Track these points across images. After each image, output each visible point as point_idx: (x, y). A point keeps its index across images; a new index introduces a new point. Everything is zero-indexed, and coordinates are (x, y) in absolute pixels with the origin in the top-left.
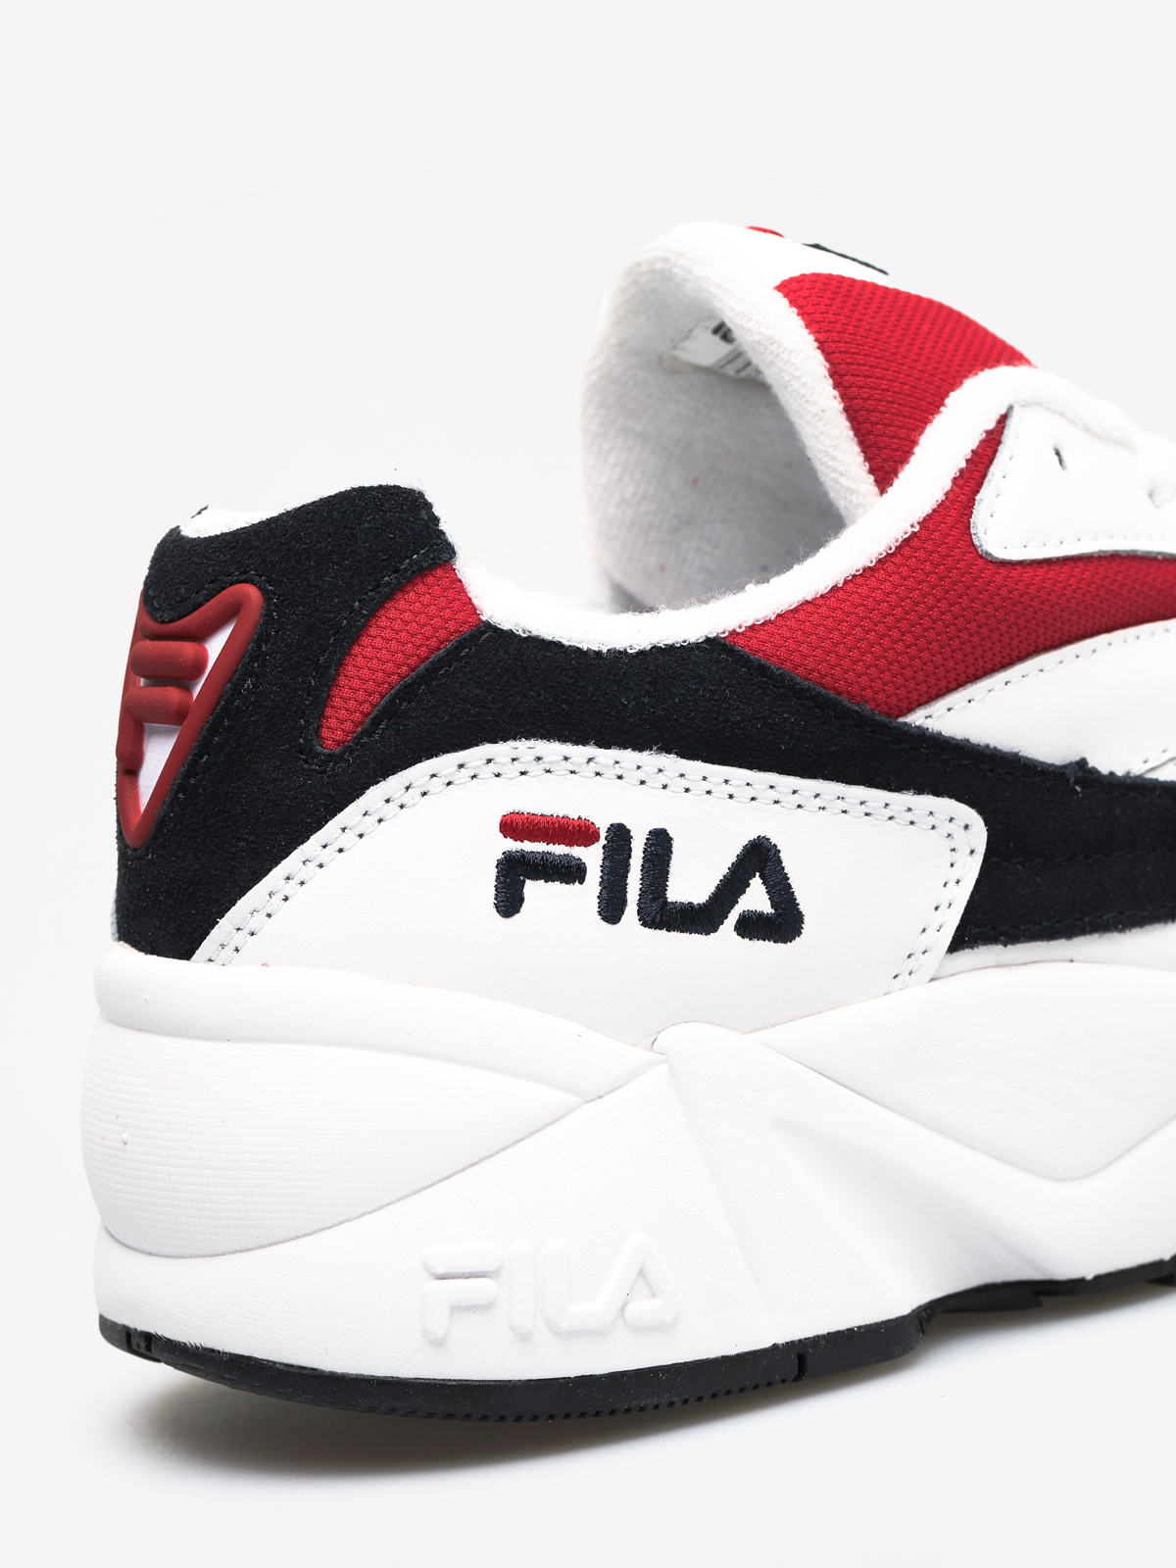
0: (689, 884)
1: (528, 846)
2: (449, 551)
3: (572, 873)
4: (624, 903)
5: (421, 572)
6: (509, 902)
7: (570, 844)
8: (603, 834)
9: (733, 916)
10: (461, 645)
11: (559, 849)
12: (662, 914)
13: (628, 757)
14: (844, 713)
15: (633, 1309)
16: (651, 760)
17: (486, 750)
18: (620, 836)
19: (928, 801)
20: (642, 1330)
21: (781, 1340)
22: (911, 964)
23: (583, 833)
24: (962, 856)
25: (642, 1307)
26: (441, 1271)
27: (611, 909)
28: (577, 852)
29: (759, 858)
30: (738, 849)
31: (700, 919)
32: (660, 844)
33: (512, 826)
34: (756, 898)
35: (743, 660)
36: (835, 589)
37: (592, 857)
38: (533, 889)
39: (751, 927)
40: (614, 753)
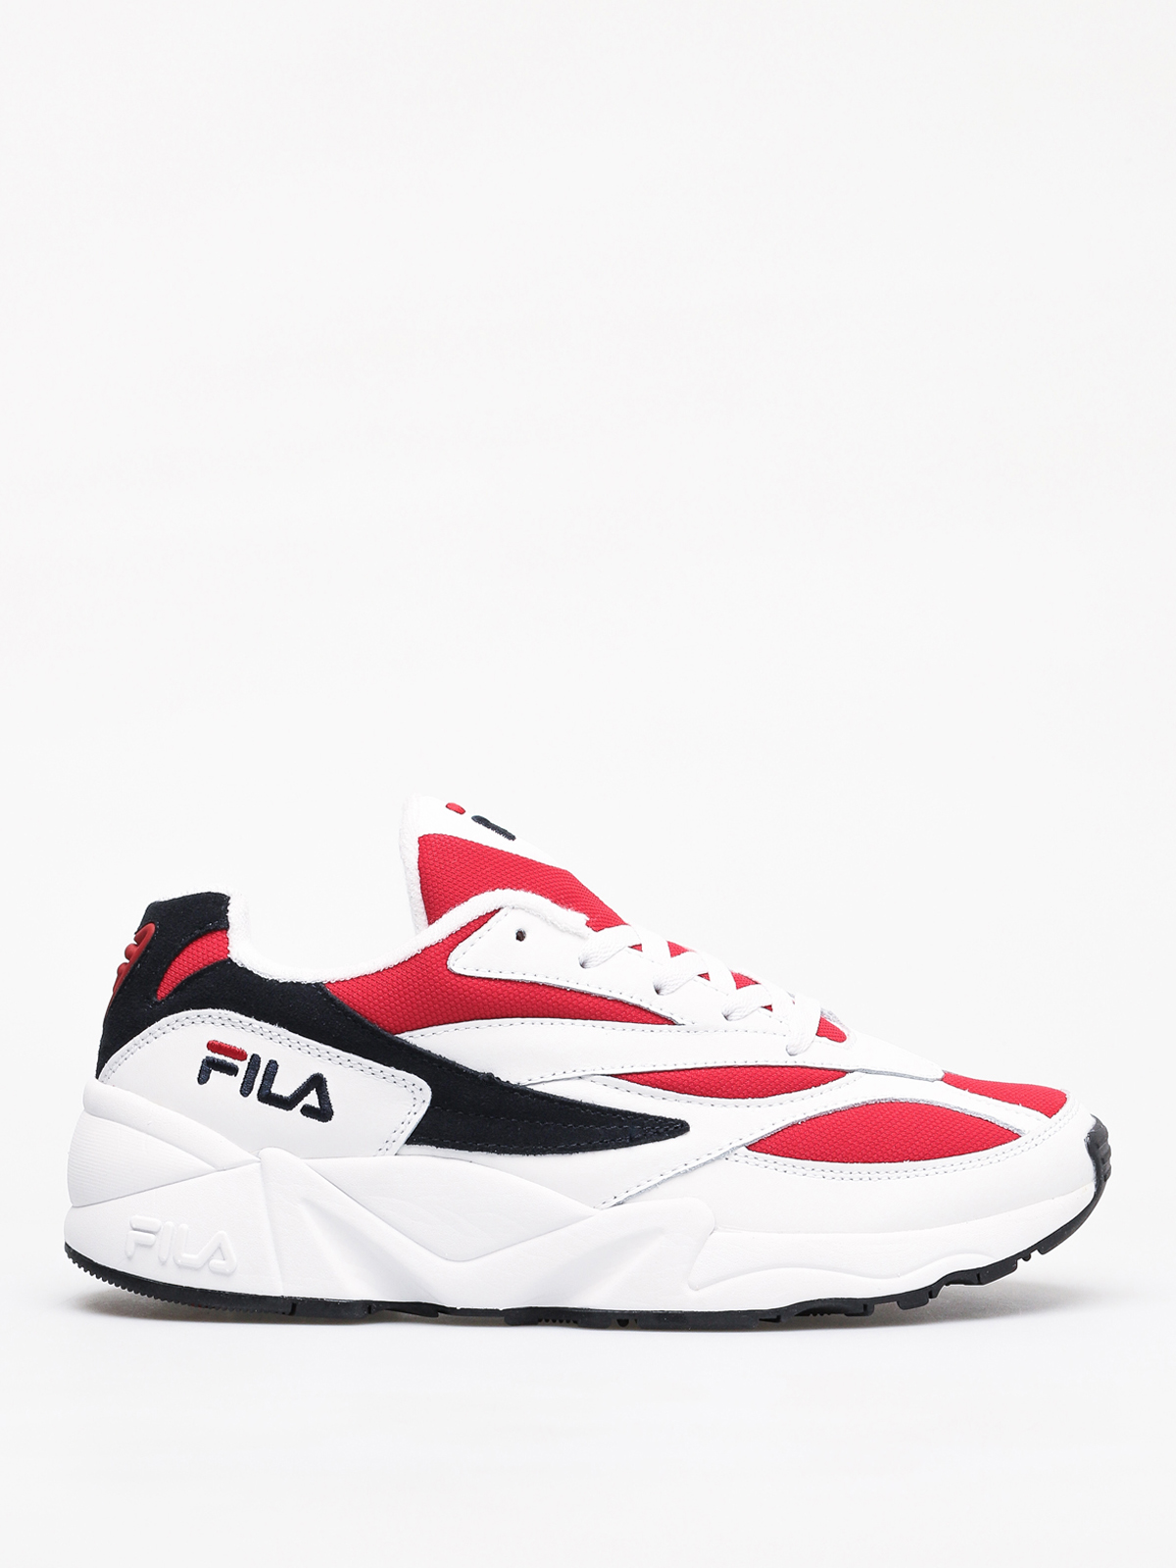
0: (283, 1087)
1: (217, 1056)
2: (227, 927)
3: (232, 1070)
4: (251, 1089)
5: (215, 930)
6: (203, 1078)
7: (234, 1059)
8: (249, 1057)
9: (300, 1105)
10: (217, 964)
11: (229, 1060)
12: (267, 1097)
13: (267, 1026)
14: (365, 1027)
15: (212, 1262)
16: (276, 1029)
17: (210, 1011)
18: (255, 1061)
19: (403, 1074)
20: (215, 1273)
21: (286, 1295)
22: (388, 1146)
23: (240, 1055)
24: (418, 1102)
25: (217, 1262)
26: (134, 1226)
27: (245, 1090)
28: (236, 1062)
29: (317, 1083)
30: (308, 1077)
31: (286, 1103)
32: (273, 1067)
33: (213, 1046)
34: (312, 1099)
35: (326, 994)
36: (378, 972)
37: (242, 1066)
38: (214, 1074)
39: (308, 1111)
40: (262, 1023)
